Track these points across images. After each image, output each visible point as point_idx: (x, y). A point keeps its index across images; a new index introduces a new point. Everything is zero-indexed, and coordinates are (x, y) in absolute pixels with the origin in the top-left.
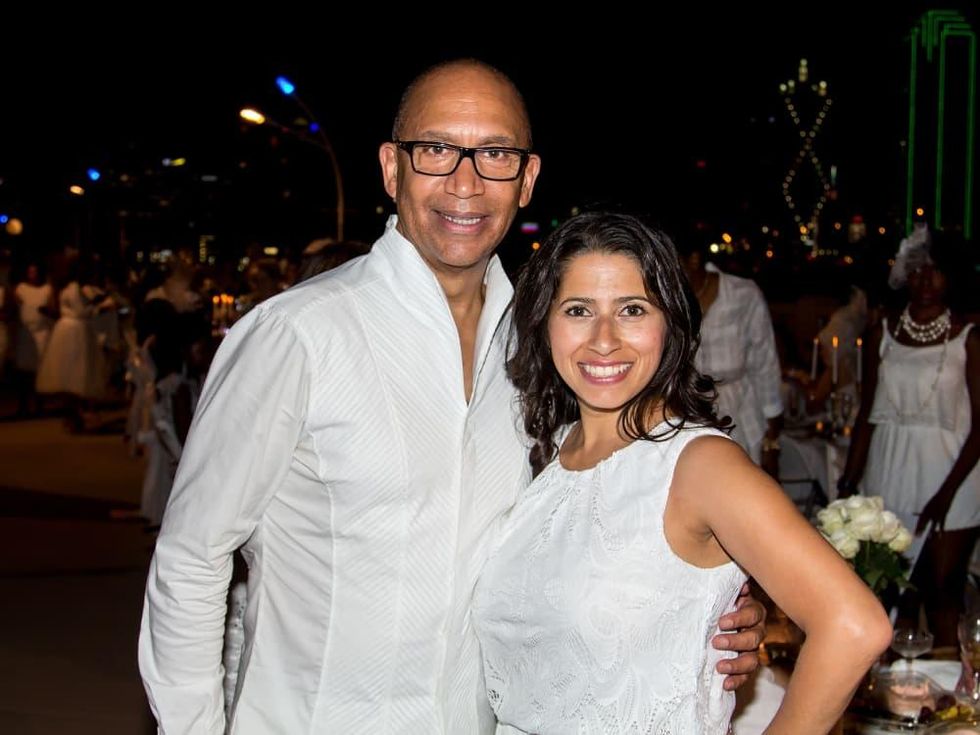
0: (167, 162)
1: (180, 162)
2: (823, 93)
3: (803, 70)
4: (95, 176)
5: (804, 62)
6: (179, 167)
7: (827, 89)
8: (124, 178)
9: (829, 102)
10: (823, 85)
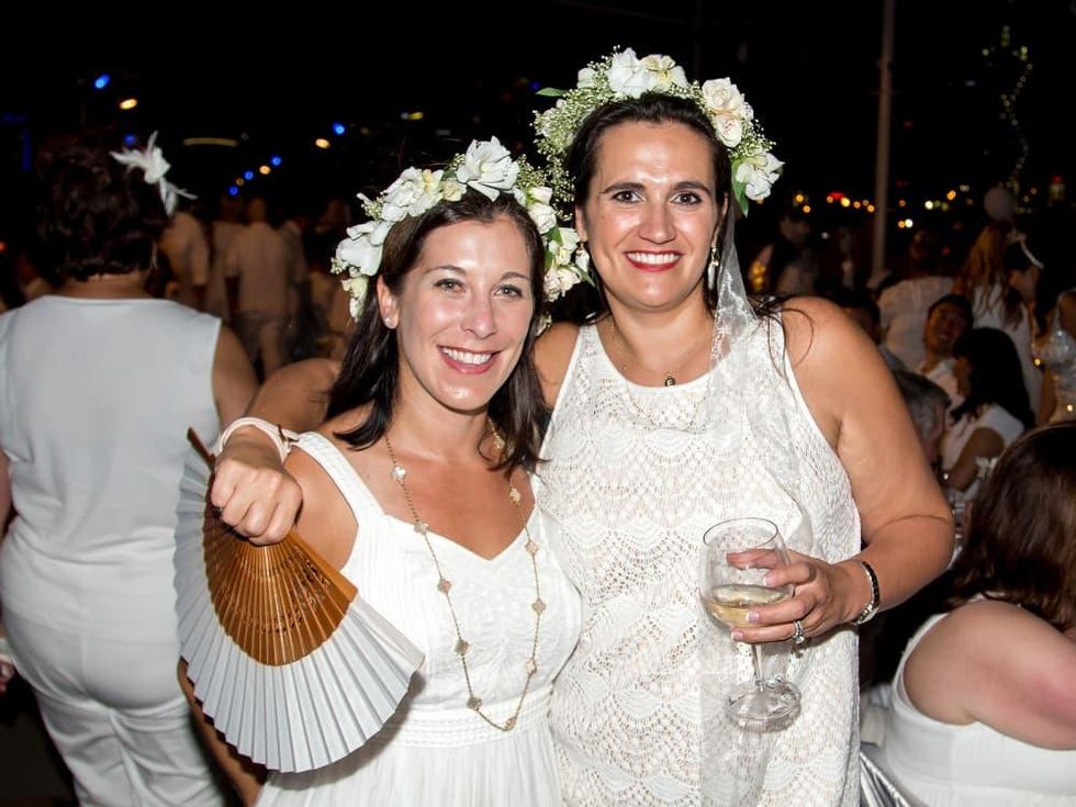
0: (405, 116)
1: (417, 116)
2: (1024, 57)
3: (1006, 36)
4: (340, 130)
5: (1006, 28)
6: (417, 121)
7: (1028, 54)
8: (365, 131)
9: (1030, 67)
10: (1024, 50)
